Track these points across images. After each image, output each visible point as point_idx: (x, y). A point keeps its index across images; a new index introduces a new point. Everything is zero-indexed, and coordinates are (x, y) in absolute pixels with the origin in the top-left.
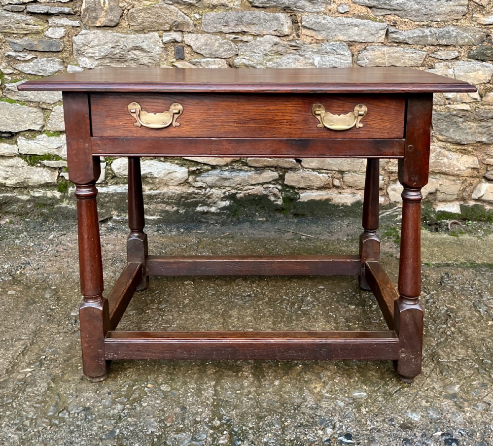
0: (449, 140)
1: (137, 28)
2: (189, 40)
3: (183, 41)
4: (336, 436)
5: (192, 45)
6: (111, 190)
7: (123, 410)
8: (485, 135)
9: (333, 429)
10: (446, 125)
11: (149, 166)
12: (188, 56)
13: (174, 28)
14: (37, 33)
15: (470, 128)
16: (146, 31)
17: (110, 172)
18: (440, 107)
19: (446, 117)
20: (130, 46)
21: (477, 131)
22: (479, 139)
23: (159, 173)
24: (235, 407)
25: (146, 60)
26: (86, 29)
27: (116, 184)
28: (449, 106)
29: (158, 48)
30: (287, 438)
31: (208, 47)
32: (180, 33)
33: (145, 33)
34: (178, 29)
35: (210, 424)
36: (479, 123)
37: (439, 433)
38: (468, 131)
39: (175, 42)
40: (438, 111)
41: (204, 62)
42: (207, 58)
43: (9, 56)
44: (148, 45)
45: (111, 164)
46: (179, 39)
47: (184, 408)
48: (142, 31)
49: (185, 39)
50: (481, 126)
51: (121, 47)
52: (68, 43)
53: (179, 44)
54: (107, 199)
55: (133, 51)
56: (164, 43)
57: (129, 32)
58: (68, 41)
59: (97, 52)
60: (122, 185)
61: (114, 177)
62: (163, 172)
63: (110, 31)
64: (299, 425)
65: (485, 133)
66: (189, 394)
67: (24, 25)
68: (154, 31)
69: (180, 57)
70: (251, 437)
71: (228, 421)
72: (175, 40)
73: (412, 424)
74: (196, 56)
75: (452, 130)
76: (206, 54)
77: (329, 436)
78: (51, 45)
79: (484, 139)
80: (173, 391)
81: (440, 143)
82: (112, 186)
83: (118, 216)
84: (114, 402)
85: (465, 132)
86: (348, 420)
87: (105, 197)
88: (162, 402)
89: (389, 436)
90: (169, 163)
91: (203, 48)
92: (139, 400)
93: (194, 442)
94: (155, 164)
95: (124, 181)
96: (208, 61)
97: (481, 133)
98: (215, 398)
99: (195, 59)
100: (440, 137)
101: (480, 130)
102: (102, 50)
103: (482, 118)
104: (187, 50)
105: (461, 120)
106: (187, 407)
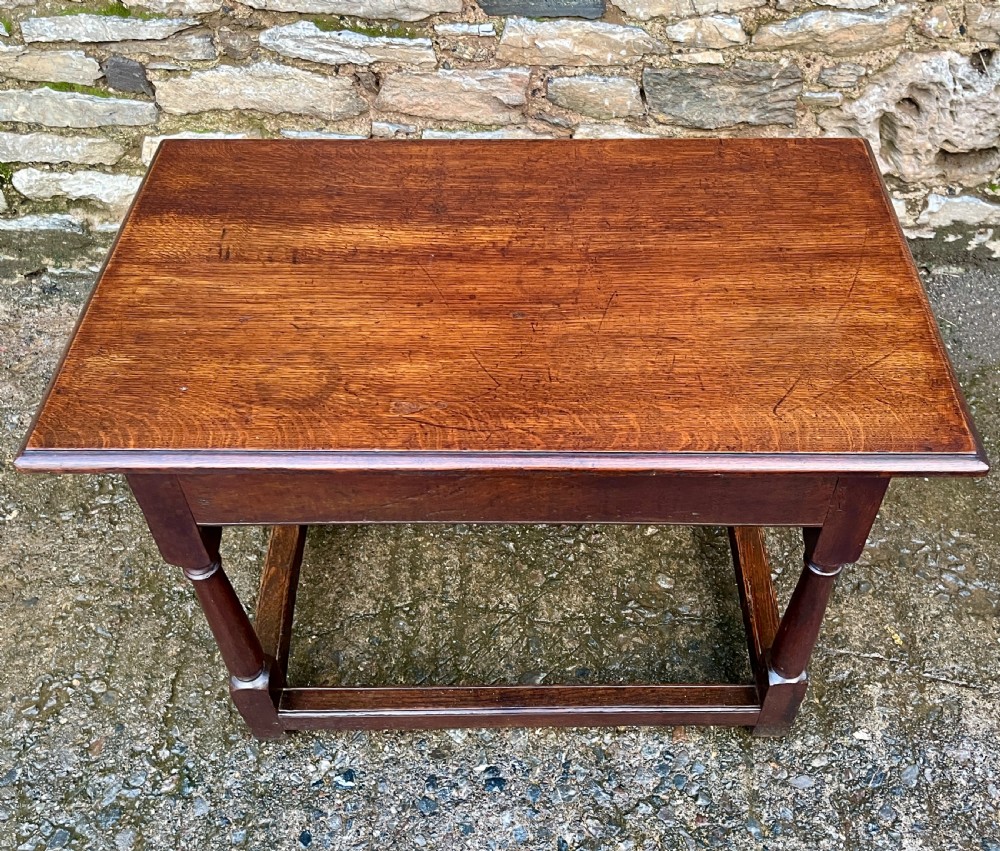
0: (680, 122)
4: (332, 774)
6: (26, 227)
7: (31, 731)
8: (755, 110)
9: (330, 762)
10: (673, 94)
11: (86, 183)
15: (723, 98)
17: (14, 193)
18: (661, 59)
19: (673, 79)
21: (738, 102)
22: (742, 118)
23: (108, 196)
24: (197, 723)
27: (34, 212)
28: (678, 57)
30: (262, 779)
35: (154, 757)
36: (742, 87)
37: (483, 767)
38: (721, 103)
40: (656, 68)
45: (10, 179)
47: (120, 727)
50: (747, 93)
54: (25, 241)
60: (47, 215)
61: (25, 200)
62: (116, 193)
64: (284, 755)
65: (754, 105)
66: (132, 700)
70: (209, 778)
71: (182, 749)
73: (449, 748)
75: (685, 102)
77: (323, 774)
79: (752, 118)
80: (110, 693)
81: (661, 127)
82: (28, 218)
83: (55, 267)
84: (18, 717)
85: (714, 104)
86: (357, 746)
87: (21, 236)
88: (89, 716)
89: (409, 772)
90: (123, 176)
92: (56, 712)
93: (125, 792)
94: (97, 179)
95: (47, 207)
97: (747, 107)
98: (170, 705)
100: (661, 117)
101: (745, 99)
103: (747, 80)
105: (704, 83)
106: (126, 725)
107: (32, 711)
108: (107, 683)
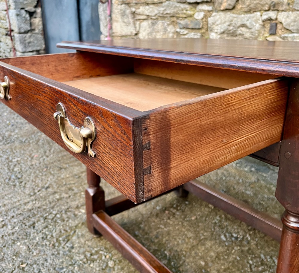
1: (246, 9)
2: (281, 18)
3: (276, 19)
5: (283, 22)
12: (279, 32)
13: (272, 8)
14: (191, 16)
16: (252, 12)
20: (238, 24)
25: (247, 35)
26: (216, 12)
29: (258, 25)
31: (296, 23)
32: (276, 12)
33: (251, 13)
34: (275, 9)
39: (270, 20)
41: (290, 37)
42: (293, 33)
43: (177, 32)
44: (250, 23)
46: (274, 17)
48: (249, 11)
49: (278, 17)
51: (233, 25)
52: (205, 23)
53: (274, 22)
55: (241, 28)
56: (263, 21)
57: (241, 13)
58: (206, 21)
59: (219, 29)
63: (229, 13)
67: (185, 11)
68: (258, 11)
69: (273, 32)
72: (270, 18)
74: (285, 31)
76: (294, 30)
78: (196, 24)
80: (112, 269)
84: (83, 253)
91: (292, 24)
96: (294, 36)
99: (284, 34)
102: (222, 27)
104: (279, 27)
107: (88, 254)
108: (115, 265)
